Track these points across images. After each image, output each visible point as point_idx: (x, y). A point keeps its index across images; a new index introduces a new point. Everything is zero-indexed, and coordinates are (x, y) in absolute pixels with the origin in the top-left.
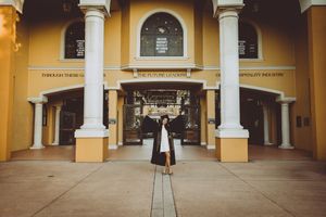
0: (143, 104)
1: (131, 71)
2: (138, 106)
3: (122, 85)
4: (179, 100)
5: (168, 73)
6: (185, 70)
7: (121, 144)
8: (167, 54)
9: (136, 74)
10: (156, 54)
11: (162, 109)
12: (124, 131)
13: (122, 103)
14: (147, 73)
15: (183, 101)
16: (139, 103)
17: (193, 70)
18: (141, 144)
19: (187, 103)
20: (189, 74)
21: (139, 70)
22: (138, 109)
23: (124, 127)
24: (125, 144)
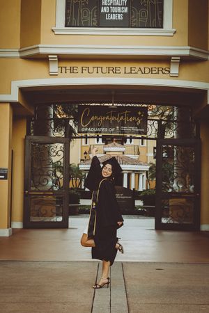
0: (70, 135)
1: (44, 59)
2: (57, 140)
3: (23, 91)
4: (152, 129)
5: (128, 66)
6: (166, 60)
7: (18, 225)
8: (127, 22)
9: (54, 68)
10: (101, 22)
11: (114, 149)
12: (27, 197)
13: (23, 133)
14: (79, 65)
15: (161, 131)
16: (61, 134)
17: (184, 61)
18: (64, 226)
19: (170, 134)
20: (174, 70)
21: (62, 59)
22: (60, 146)
23: (26, 186)
24: (29, 225)
